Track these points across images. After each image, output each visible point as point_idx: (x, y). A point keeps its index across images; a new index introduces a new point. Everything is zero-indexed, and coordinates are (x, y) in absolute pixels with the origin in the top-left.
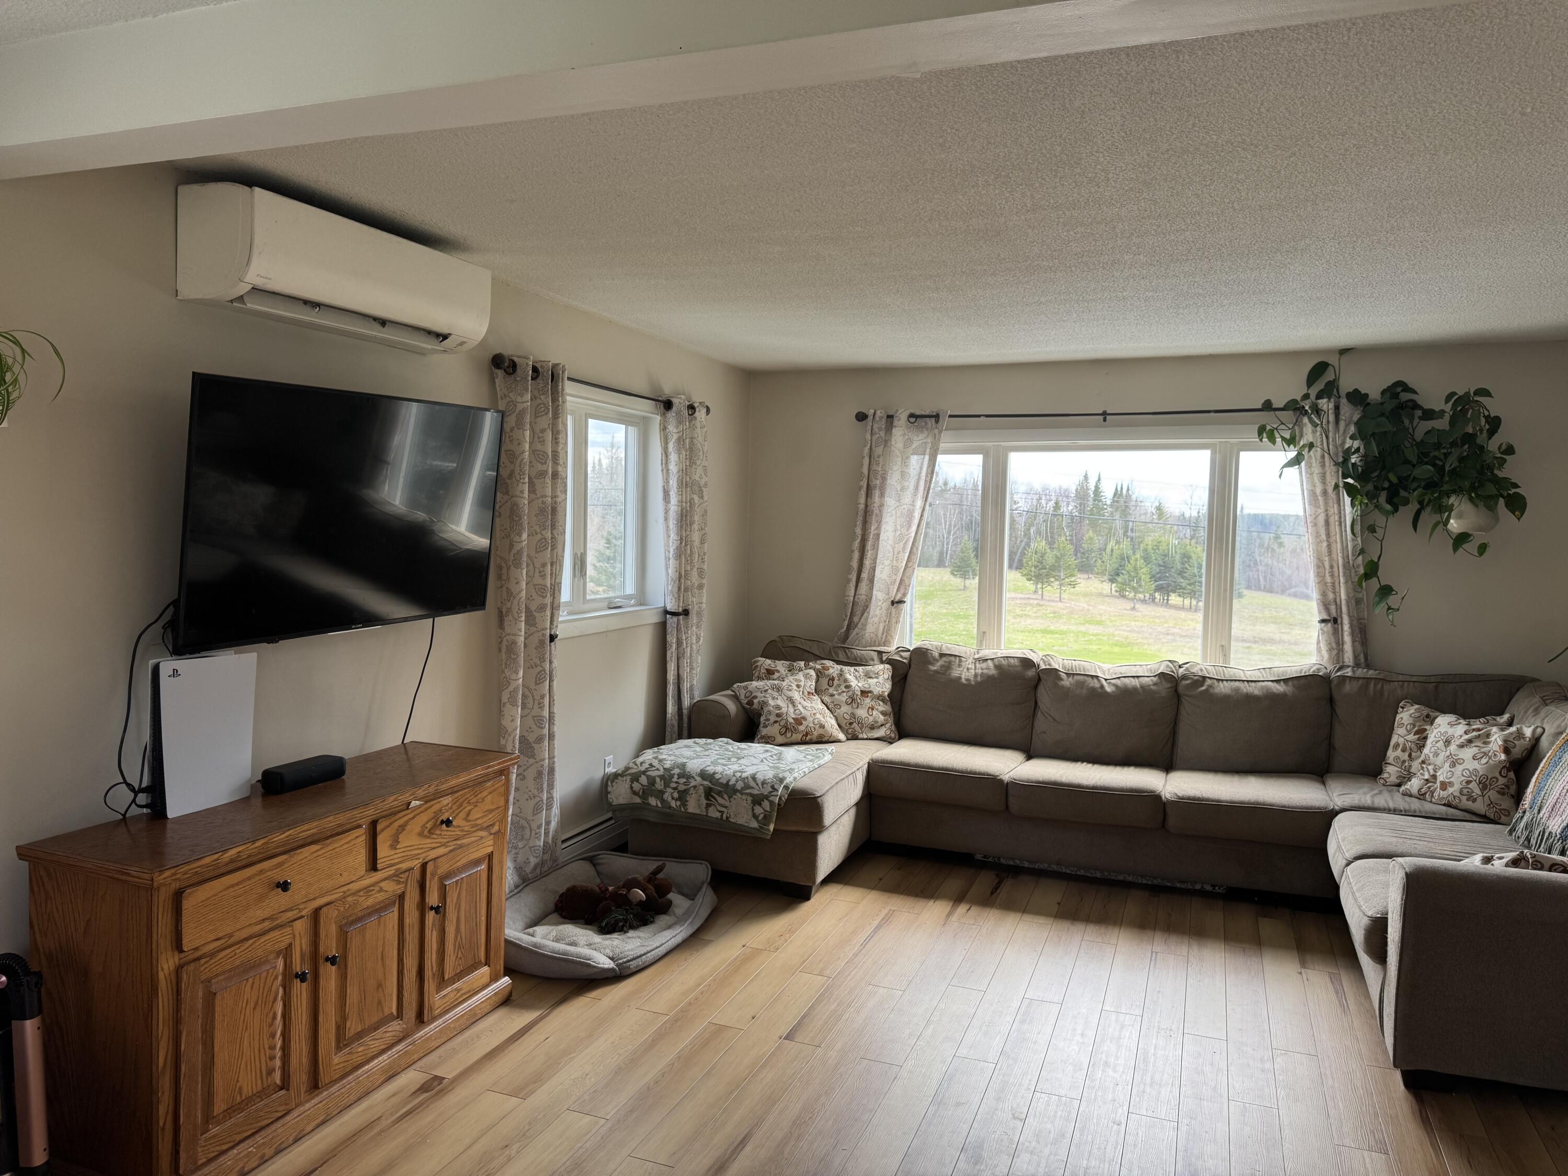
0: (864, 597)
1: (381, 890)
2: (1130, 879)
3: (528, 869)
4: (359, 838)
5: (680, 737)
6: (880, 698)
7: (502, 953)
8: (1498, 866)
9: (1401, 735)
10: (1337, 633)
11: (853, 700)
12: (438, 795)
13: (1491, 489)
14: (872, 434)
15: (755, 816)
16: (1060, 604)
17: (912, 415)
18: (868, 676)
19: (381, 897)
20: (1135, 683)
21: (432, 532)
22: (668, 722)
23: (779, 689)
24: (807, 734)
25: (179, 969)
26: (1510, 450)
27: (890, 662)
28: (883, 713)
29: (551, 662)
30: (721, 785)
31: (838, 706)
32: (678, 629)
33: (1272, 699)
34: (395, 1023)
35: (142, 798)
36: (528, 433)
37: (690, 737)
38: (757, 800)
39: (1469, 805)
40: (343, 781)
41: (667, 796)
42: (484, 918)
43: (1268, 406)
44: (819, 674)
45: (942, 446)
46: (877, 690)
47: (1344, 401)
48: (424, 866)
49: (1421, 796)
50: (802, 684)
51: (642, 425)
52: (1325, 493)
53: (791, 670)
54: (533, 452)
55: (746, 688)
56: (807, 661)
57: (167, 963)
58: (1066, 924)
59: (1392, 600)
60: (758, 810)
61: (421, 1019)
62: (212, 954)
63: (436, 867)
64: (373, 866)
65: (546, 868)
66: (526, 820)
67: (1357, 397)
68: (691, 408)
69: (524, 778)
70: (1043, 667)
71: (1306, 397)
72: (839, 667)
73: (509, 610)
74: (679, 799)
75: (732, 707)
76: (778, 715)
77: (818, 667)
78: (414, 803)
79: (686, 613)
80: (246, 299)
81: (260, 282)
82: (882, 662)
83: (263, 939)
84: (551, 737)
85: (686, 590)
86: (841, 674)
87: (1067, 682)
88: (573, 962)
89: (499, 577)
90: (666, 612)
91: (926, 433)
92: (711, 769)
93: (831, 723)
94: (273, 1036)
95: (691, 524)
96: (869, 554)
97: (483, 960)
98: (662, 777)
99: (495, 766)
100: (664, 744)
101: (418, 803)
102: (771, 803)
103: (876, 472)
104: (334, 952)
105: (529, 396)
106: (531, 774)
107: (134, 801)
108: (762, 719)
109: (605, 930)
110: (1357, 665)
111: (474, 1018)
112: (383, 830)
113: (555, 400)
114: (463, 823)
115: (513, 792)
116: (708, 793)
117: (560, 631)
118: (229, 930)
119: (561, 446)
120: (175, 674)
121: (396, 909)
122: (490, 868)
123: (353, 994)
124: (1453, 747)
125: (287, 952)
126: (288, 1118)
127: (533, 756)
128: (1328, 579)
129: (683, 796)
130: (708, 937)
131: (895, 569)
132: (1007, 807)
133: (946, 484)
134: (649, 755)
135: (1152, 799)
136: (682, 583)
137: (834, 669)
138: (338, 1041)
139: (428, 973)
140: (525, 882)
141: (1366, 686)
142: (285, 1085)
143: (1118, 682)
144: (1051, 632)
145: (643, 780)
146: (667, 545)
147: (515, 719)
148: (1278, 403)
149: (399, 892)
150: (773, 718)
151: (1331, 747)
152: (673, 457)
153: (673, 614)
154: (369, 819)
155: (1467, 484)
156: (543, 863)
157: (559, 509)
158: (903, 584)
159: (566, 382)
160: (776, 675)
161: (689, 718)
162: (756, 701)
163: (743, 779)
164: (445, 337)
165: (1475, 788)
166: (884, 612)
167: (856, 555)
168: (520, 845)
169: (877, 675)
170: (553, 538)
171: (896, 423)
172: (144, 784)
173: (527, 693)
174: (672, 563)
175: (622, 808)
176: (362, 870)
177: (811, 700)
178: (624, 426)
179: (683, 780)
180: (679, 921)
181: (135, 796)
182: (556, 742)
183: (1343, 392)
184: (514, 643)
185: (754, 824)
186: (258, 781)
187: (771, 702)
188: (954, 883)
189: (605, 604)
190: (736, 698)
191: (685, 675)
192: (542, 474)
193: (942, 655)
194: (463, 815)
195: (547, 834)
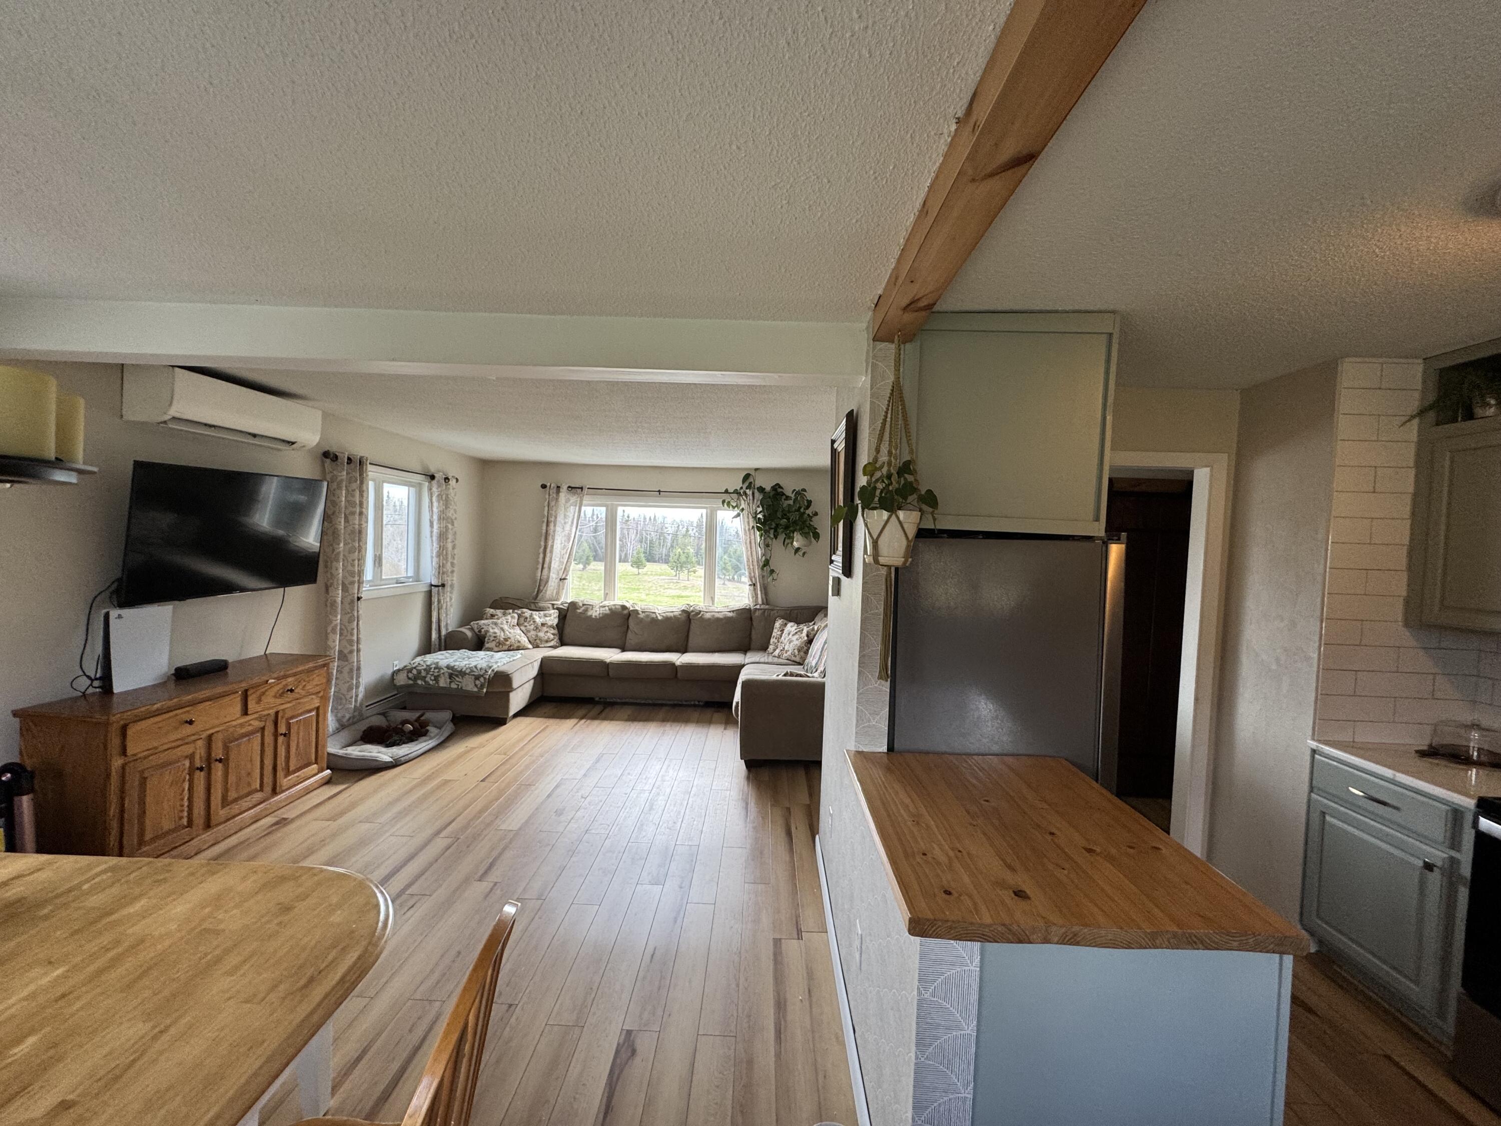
0: (545, 577)
1: (250, 725)
2: (664, 702)
3: (345, 720)
4: (237, 699)
5: (440, 650)
6: (552, 627)
7: (326, 760)
8: (780, 677)
9: (776, 632)
10: (755, 590)
11: (537, 628)
12: (285, 677)
13: (806, 530)
14: (549, 495)
15: (476, 685)
16: (687, 582)
17: (569, 487)
18: (545, 616)
19: (250, 728)
20: (672, 614)
21: (288, 542)
22: (433, 643)
23: (496, 624)
24: (511, 646)
25: (123, 767)
26: (816, 514)
27: (558, 609)
28: (553, 634)
29: (358, 611)
30: (458, 671)
31: (529, 631)
32: (438, 594)
33: (727, 620)
34: (259, 793)
35: (96, 683)
36: (344, 492)
37: (446, 649)
38: (477, 678)
39: (793, 658)
40: (227, 673)
41: (428, 679)
42: (314, 740)
43: (726, 492)
44: (519, 616)
45: (584, 502)
46: (550, 623)
47: (756, 491)
48: (277, 713)
49: (779, 657)
50: (509, 621)
51: (419, 486)
52: (749, 529)
53: (504, 614)
54: (347, 501)
55: (478, 624)
56: (514, 609)
57: (117, 763)
58: (628, 723)
59: (775, 575)
60: (478, 682)
61: (274, 792)
62: (145, 758)
63: (284, 713)
64: (245, 712)
65: (355, 719)
66: (344, 695)
67: (761, 490)
68: (447, 479)
69: (341, 672)
70: (631, 609)
71: (741, 488)
72: (530, 612)
73: (332, 584)
74: (435, 680)
75: (469, 634)
76: (495, 637)
77: (519, 612)
78: (271, 681)
79: (443, 585)
80: (168, 422)
81: (178, 415)
82: (554, 609)
83: (176, 750)
84: (358, 650)
85: (443, 573)
86: (531, 616)
87: (642, 616)
88: (369, 760)
89: (326, 566)
90: (432, 585)
91: (577, 496)
92: (452, 664)
93: (524, 640)
94: (182, 799)
95: (447, 539)
96: (548, 555)
97: (314, 761)
98: (425, 670)
99: (321, 662)
100: (430, 653)
101: (273, 681)
102: (485, 679)
103: (551, 515)
104: (221, 756)
105: (345, 473)
106: (346, 670)
107: (91, 685)
108: (486, 639)
109: (388, 746)
110: (763, 604)
111: (308, 791)
112: (251, 695)
113: (361, 474)
114: (301, 691)
115: (334, 679)
116: (451, 676)
117: (363, 595)
118: (156, 744)
119: (365, 498)
120: (120, 617)
121: (259, 735)
122: (318, 715)
123: (232, 778)
124: (790, 636)
125: (191, 757)
126: (191, 842)
127: (347, 661)
128: (751, 567)
129: (436, 678)
130: (447, 745)
131: (561, 562)
132: (608, 674)
133: (628, 517)
134: (419, 659)
135: (672, 665)
136: (441, 570)
137: (527, 613)
138: (223, 803)
139: (279, 768)
140: (342, 727)
141: (764, 612)
142: (190, 824)
143: (664, 615)
144: (682, 597)
145: (415, 672)
146: (432, 550)
147: (336, 642)
148: (731, 490)
149: (262, 726)
150: (492, 639)
151: (750, 638)
152: (435, 504)
153: (435, 586)
154: (243, 689)
155: (798, 527)
156: (354, 717)
157: (364, 531)
158: (566, 570)
159: (369, 465)
160: (496, 617)
161: (445, 641)
162: (483, 630)
163: (470, 668)
164: (293, 443)
165: (796, 651)
166: (556, 584)
167: (541, 556)
168: (340, 707)
169: (550, 615)
170: (359, 546)
171: (561, 490)
172: (98, 675)
173: (343, 627)
174: (435, 560)
175: (402, 687)
176: (238, 714)
177: (514, 629)
178: (407, 488)
179: (437, 670)
180: (431, 738)
181: (92, 683)
182: (361, 653)
183: (756, 487)
184: (335, 601)
185: (476, 689)
186: (173, 674)
187: (491, 631)
188: (582, 712)
189: (395, 581)
190: (472, 629)
191: (443, 617)
192: (353, 513)
193: (584, 605)
194: (301, 687)
195: (356, 701)
